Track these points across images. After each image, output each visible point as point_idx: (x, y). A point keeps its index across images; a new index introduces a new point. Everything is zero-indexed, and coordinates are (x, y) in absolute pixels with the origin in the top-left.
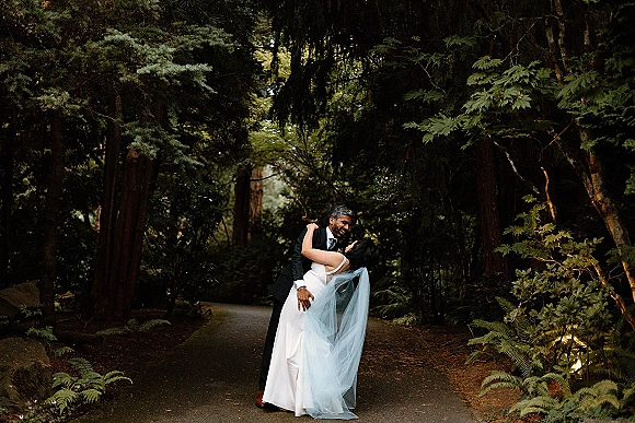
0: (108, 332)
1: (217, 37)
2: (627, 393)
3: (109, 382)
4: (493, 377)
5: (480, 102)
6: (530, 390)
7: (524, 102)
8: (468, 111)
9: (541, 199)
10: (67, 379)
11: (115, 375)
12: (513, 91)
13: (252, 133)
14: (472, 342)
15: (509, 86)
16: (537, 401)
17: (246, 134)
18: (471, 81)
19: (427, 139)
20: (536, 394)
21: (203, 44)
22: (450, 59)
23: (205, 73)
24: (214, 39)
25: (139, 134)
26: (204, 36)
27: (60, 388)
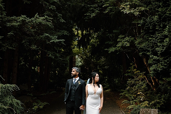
0: (43, 94)
1: (66, 33)
2: (151, 103)
3: (44, 104)
4: (124, 101)
5: (120, 45)
6: (131, 103)
7: (128, 45)
8: (117, 46)
9: (134, 64)
10: (36, 104)
11: (46, 103)
12: (126, 43)
13: (73, 49)
15: (125, 41)
16: (132, 106)
17: (71, 50)
18: (118, 40)
19: (109, 52)
20: (132, 104)
21: (62, 34)
22: (114, 35)
23: (63, 41)
24: (65, 33)
25: (51, 54)
26: (63, 33)
27: (34, 106)
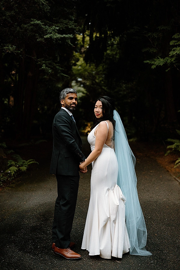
1: (72, 25)
3: (29, 163)
4: (179, 160)
8: (170, 56)
10: (13, 163)
11: (31, 161)
14: (168, 147)
18: (171, 43)
22: (160, 35)
23: (71, 38)
24: (70, 25)
25: (44, 63)
26: (66, 24)
27: (11, 166)
